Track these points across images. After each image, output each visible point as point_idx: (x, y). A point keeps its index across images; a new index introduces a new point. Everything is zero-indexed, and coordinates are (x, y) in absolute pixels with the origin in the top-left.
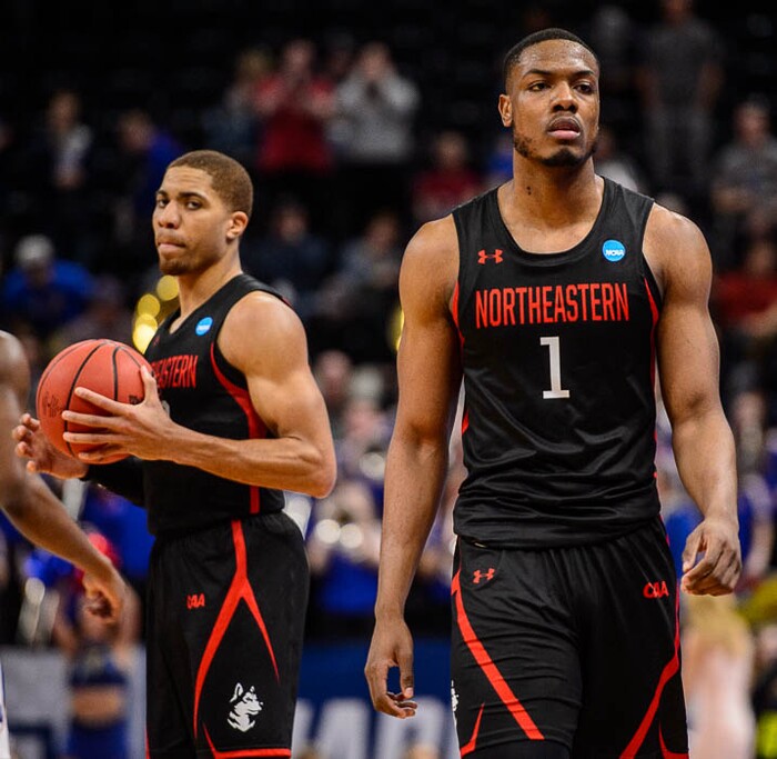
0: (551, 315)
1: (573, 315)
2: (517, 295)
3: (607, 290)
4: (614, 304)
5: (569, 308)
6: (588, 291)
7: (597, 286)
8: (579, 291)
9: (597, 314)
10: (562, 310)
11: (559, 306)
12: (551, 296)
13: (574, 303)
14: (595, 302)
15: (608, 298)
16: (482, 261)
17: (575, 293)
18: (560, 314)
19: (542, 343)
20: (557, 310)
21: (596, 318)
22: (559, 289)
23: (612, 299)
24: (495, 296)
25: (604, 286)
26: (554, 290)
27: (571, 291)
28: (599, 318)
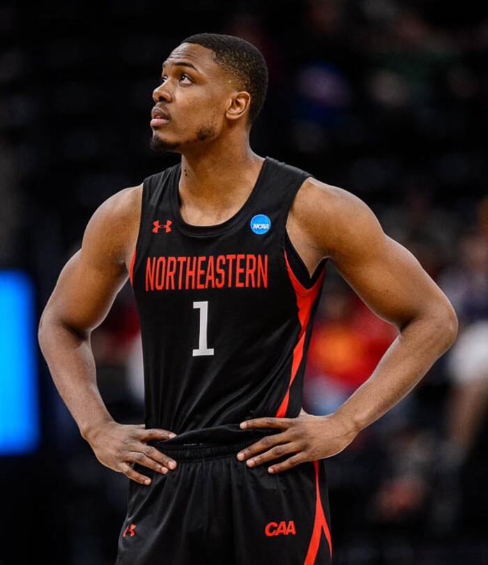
0: (203, 281)
1: (220, 282)
2: (178, 263)
3: (251, 260)
4: (256, 274)
5: (218, 276)
6: (235, 261)
7: (243, 256)
8: (227, 261)
9: (240, 282)
10: (212, 278)
11: (210, 274)
12: (204, 265)
13: (222, 272)
14: (239, 270)
15: (251, 268)
16: (155, 230)
17: (224, 263)
18: (210, 281)
19: (195, 307)
20: (208, 278)
21: (239, 285)
22: (211, 258)
23: (254, 269)
24: (161, 263)
25: (249, 256)
26: (208, 259)
27: (221, 261)
28: (242, 285)
